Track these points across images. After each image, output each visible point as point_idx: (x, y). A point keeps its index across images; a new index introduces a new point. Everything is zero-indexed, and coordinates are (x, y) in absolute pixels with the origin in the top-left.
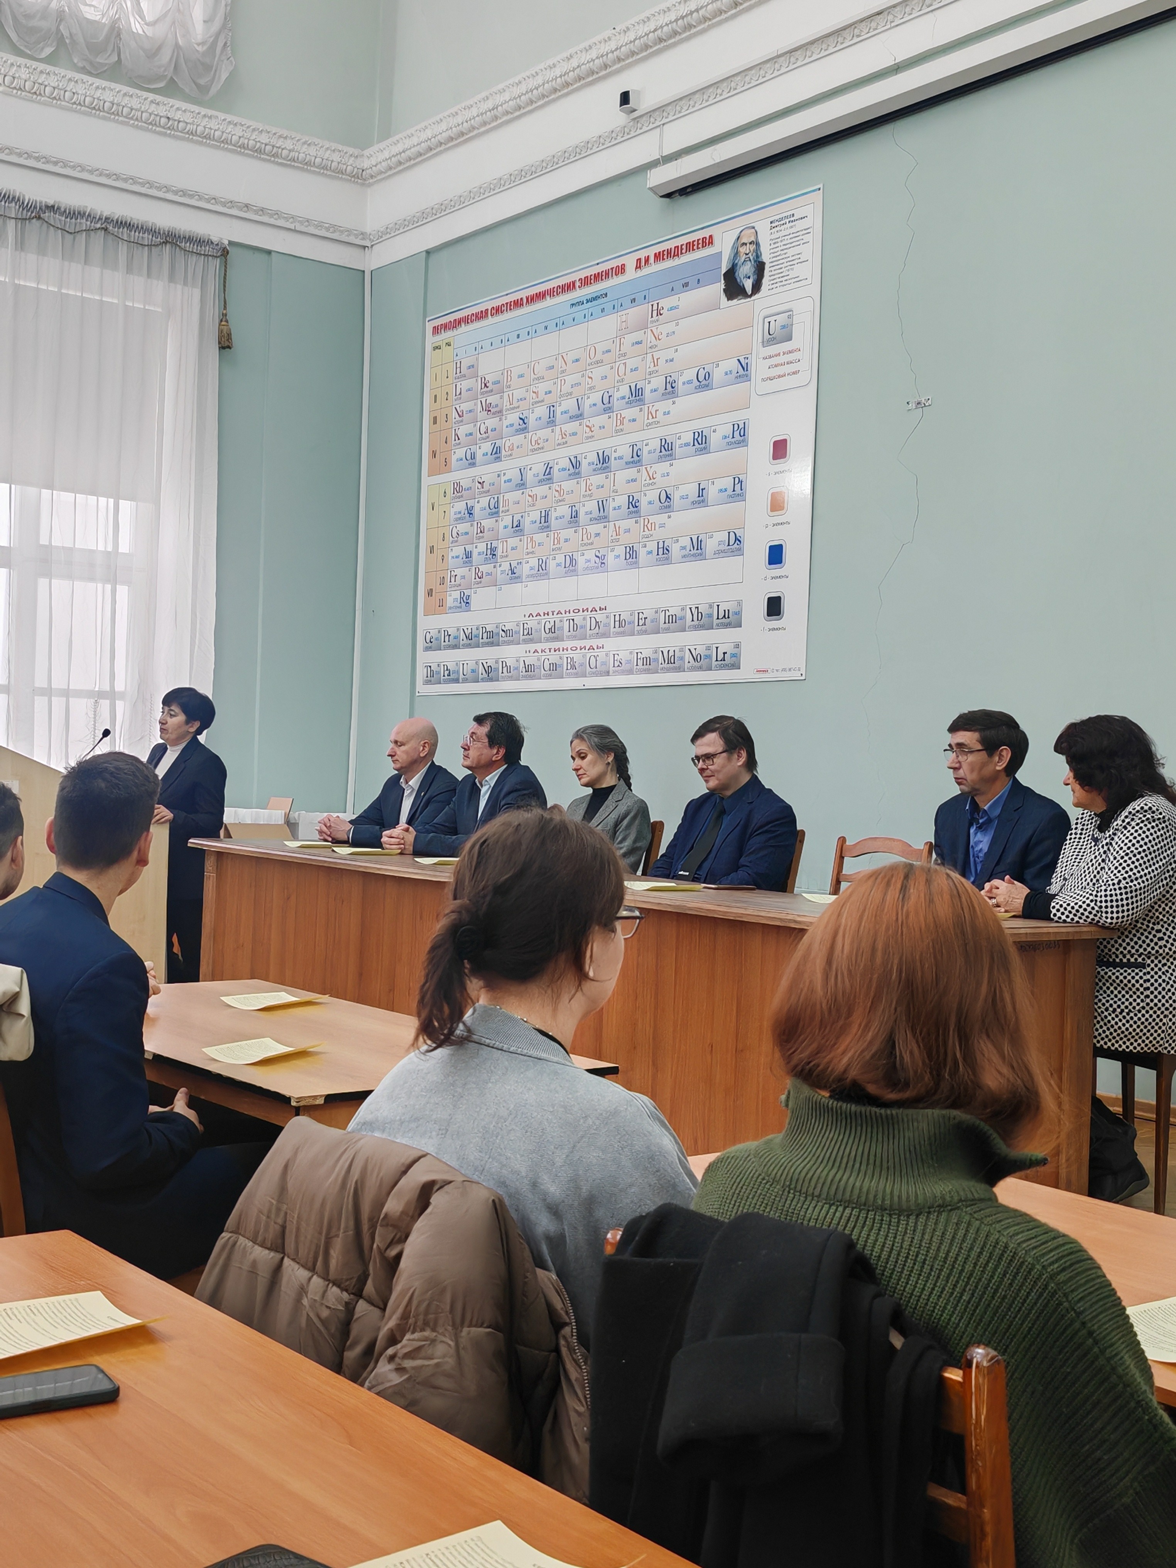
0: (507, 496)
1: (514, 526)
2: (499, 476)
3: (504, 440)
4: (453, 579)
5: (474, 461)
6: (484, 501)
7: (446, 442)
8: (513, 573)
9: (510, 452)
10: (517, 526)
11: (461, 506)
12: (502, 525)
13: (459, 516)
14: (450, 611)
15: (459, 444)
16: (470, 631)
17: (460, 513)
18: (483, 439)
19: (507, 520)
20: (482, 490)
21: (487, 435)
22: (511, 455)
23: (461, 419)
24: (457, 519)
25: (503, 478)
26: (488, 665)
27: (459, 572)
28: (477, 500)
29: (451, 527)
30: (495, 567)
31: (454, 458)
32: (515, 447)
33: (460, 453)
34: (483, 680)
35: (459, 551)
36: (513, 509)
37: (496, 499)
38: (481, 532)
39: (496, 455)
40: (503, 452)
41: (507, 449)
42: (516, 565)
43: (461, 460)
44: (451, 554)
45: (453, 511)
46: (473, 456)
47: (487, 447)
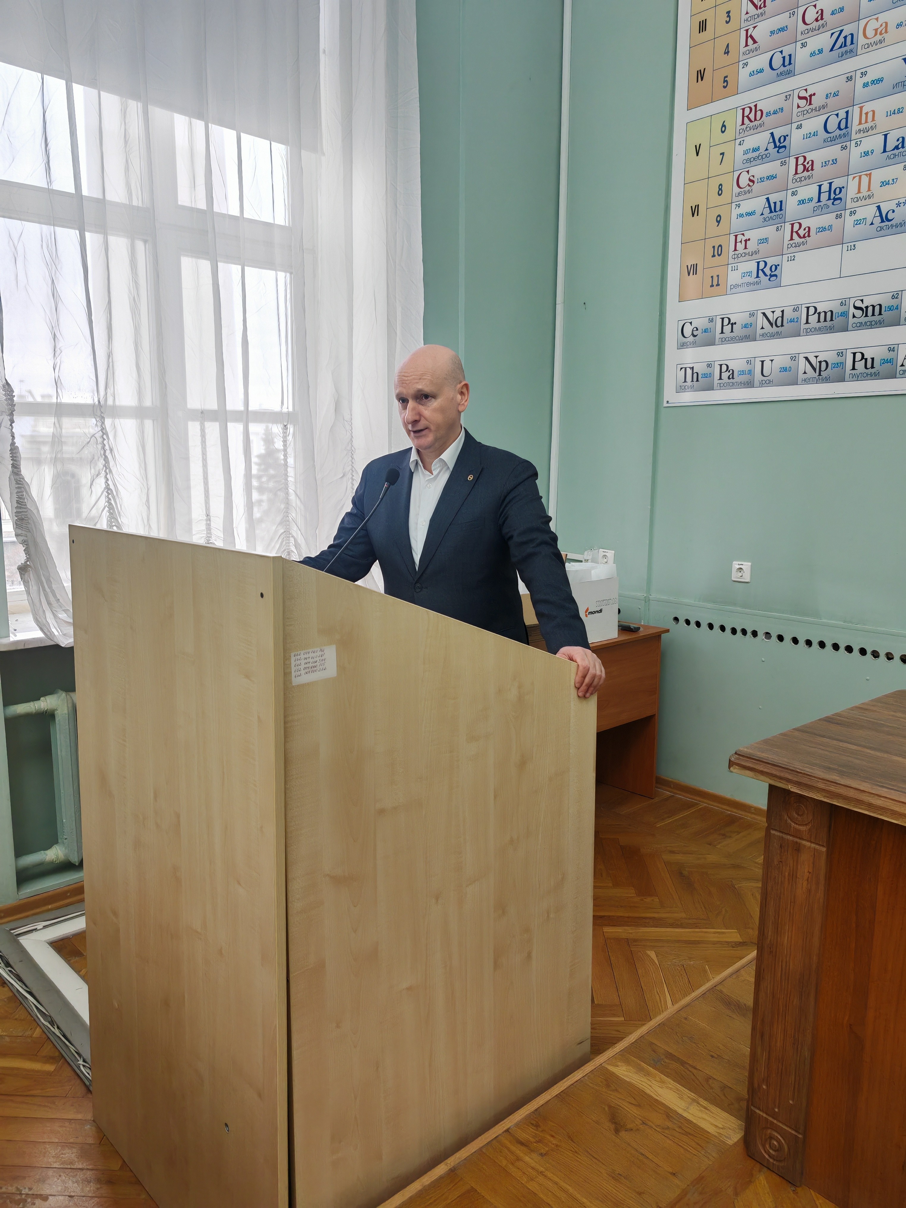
0: (867, 107)
1: (890, 147)
2: (849, 79)
3: (862, 23)
4: (740, 247)
5: (788, 68)
6: (815, 124)
7: (727, 52)
8: (884, 219)
9: (878, 37)
10: (897, 148)
11: (761, 139)
12: (855, 152)
13: (756, 154)
14: (734, 290)
15: (756, 49)
16: (778, 313)
17: (755, 150)
18: (813, 30)
19: (874, 142)
20: (807, 108)
21: (821, 22)
22: (881, 42)
23: (759, 11)
24: (749, 161)
25: (860, 82)
26: (819, 359)
27: (754, 235)
28: (795, 126)
29: (736, 174)
30: (838, 217)
31: (744, 74)
32: (892, 27)
33: (760, 61)
34: (806, 381)
35: (758, 204)
36: (883, 123)
37: (842, 114)
38: (805, 169)
39: (844, 49)
40: (861, 40)
41: (870, 33)
42: (894, 207)
43: (761, 71)
44: (735, 212)
45: (740, 150)
46: (788, 61)
47: (824, 40)
